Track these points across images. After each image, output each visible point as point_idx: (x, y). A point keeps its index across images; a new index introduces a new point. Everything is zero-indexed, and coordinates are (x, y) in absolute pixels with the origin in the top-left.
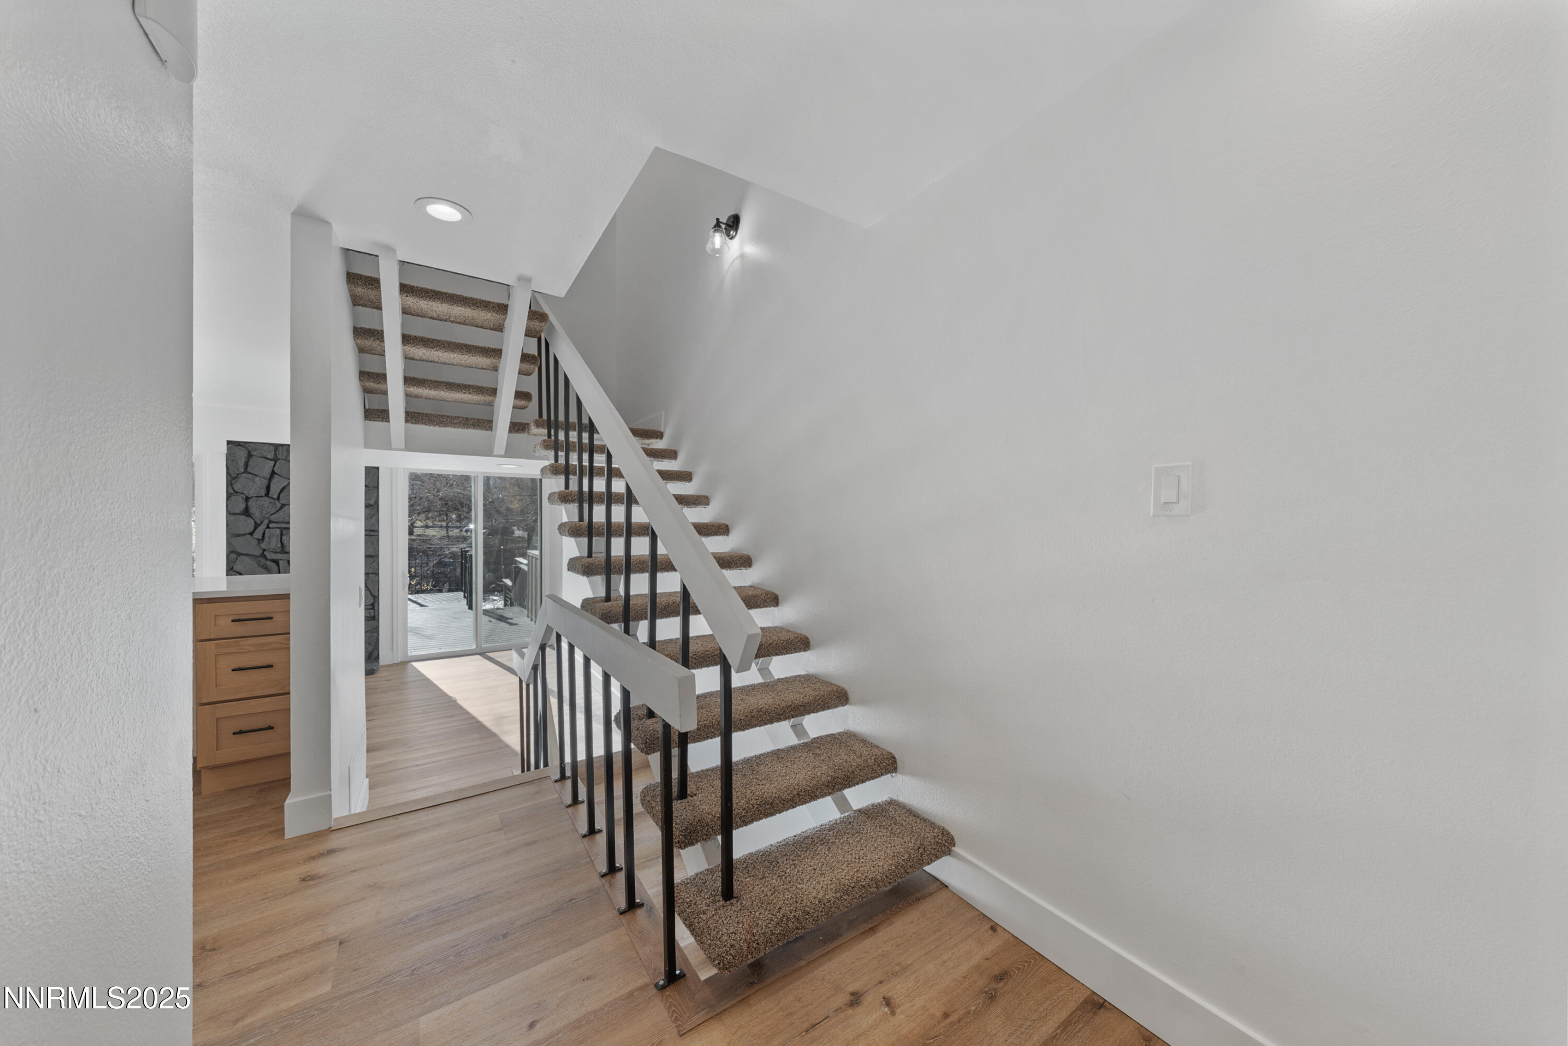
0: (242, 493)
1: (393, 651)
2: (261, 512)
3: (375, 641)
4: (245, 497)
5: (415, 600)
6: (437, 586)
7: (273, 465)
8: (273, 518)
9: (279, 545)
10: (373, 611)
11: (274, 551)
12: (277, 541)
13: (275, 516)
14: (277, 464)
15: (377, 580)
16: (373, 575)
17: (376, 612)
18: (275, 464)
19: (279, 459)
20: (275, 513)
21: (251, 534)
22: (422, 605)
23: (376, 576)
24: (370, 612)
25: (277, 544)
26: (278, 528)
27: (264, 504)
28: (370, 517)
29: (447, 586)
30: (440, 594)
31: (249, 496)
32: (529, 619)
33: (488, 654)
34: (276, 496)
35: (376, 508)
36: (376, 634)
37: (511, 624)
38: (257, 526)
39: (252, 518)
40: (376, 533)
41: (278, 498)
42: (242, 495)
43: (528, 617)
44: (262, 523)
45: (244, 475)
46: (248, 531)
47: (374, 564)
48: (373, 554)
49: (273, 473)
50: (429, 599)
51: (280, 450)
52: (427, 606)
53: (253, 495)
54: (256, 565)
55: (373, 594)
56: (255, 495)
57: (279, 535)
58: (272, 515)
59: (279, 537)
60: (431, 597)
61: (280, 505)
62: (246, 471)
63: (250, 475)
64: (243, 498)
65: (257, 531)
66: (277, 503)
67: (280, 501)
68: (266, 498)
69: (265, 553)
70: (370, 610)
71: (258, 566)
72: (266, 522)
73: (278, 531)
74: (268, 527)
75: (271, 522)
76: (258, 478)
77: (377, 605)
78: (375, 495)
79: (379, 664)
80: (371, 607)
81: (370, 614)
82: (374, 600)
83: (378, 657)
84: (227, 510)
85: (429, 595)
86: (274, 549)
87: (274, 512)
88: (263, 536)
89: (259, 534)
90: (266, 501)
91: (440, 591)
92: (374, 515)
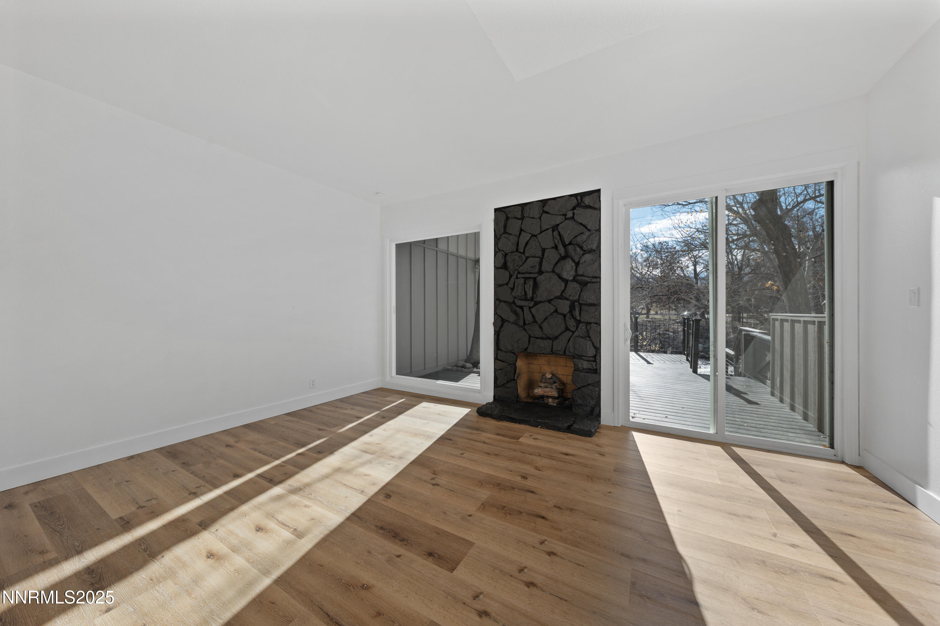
0: (503, 251)
1: (614, 412)
2: (514, 265)
3: (597, 396)
4: (504, 254)
5: (645, 357)
6: (663, 348)
7: (521, 223)
8: (521, 269)
9: (523, 293)
10: (595, 363)
11: (520, 298)
12: (522, 290)
13: (522, 268)
14: (524, 221)
15: (599, 331)
16: (596, 325)
17: (598, 365)
18: (522, 222)
19: (525, 217)
20: (522, 266)
21: (507, 284)
22: (649, 363)
23: (598, 326)
24: (592, 364)
25: (522, 292)
26: (523, 278)
27: (515, 258)
28: (592, 262)
29: (670, 349)
30: (665, 355)
31: (507, 253)
32: (776, 400)
33: (735, 449)
34: (522, 251)
35: (598, 253)
36: (598, 389)
37: (750, 402)
38: (511, 276)
39: (508, 270)
40: (598, 280)
41: (524, 253)
42: (502, 252)
43: (773, 394)
44: (514, 274)
45: (504, 235)
46: (506, 283)
47: (596, 313)
48: (595, 302)
49: (521, 230)
50: (656, 358)
51: (525, 208)
52: (653, 364)
53: (509, 252)
54: (510, 311)
55: (596, 345)
56: (510, 252)
57: (523, 283)
58: (520, 266)
59: (523, 285)
60: (658, 356)
61: (525, 257)
62: (505, 232)
63: (507, 235)
64: (503, 255)
65: (511, 280)
66: (523, 256)
67: (525, 254)
68: (516, 253)
69: (516, 300)
70: (592, 363)
71: (511, 312)
72: (516, 273)
73: (523, 280)
74: (517, 278)
75: (519, 273)
76: (512, 237)
77: (599, 358)
78: (597, 238)
79: (600, 423)
80: (592, 359)
81: (593, 367)
82: (596, 352)
83: (599, 415)
84: (495, 265)
85: (656, 354)
86: (520, 297)
87: (521, 264)
88: (514, 286)
89: (511, 285)
90: (516, 256)
91: (665, 352)
92: (595, 261)
